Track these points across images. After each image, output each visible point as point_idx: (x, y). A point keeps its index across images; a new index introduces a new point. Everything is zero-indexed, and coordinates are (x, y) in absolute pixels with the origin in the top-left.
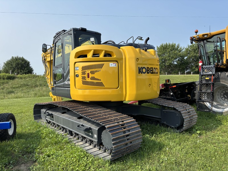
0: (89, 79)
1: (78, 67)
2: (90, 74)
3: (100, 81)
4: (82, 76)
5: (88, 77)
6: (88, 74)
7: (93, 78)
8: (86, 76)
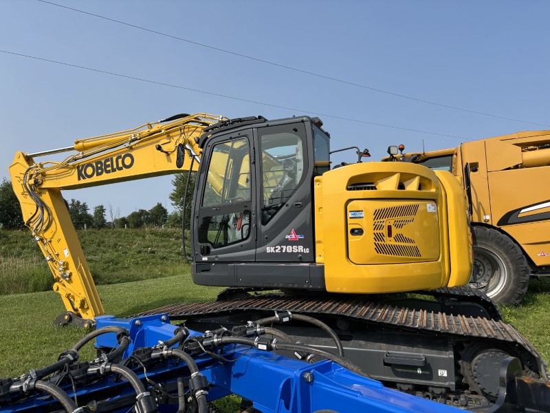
0: (392, 239)
1: (362, 211)
2: (393, 229)
3: (413, 245)
4: (376, 231)
5: (390, 234)
6: (390, 228)
7: (399, 238)
8: (385, 231)
